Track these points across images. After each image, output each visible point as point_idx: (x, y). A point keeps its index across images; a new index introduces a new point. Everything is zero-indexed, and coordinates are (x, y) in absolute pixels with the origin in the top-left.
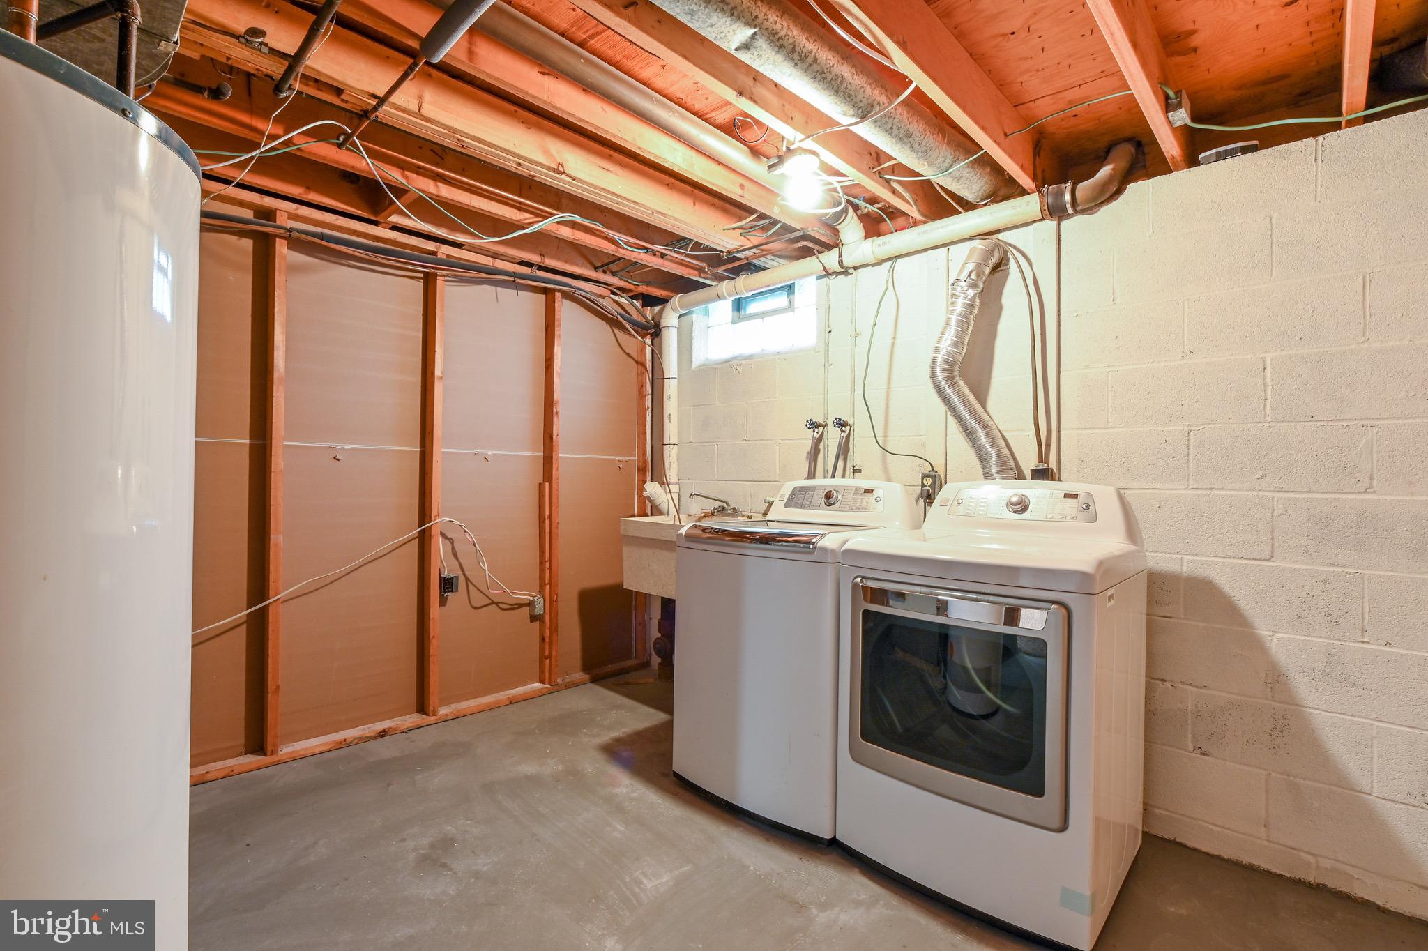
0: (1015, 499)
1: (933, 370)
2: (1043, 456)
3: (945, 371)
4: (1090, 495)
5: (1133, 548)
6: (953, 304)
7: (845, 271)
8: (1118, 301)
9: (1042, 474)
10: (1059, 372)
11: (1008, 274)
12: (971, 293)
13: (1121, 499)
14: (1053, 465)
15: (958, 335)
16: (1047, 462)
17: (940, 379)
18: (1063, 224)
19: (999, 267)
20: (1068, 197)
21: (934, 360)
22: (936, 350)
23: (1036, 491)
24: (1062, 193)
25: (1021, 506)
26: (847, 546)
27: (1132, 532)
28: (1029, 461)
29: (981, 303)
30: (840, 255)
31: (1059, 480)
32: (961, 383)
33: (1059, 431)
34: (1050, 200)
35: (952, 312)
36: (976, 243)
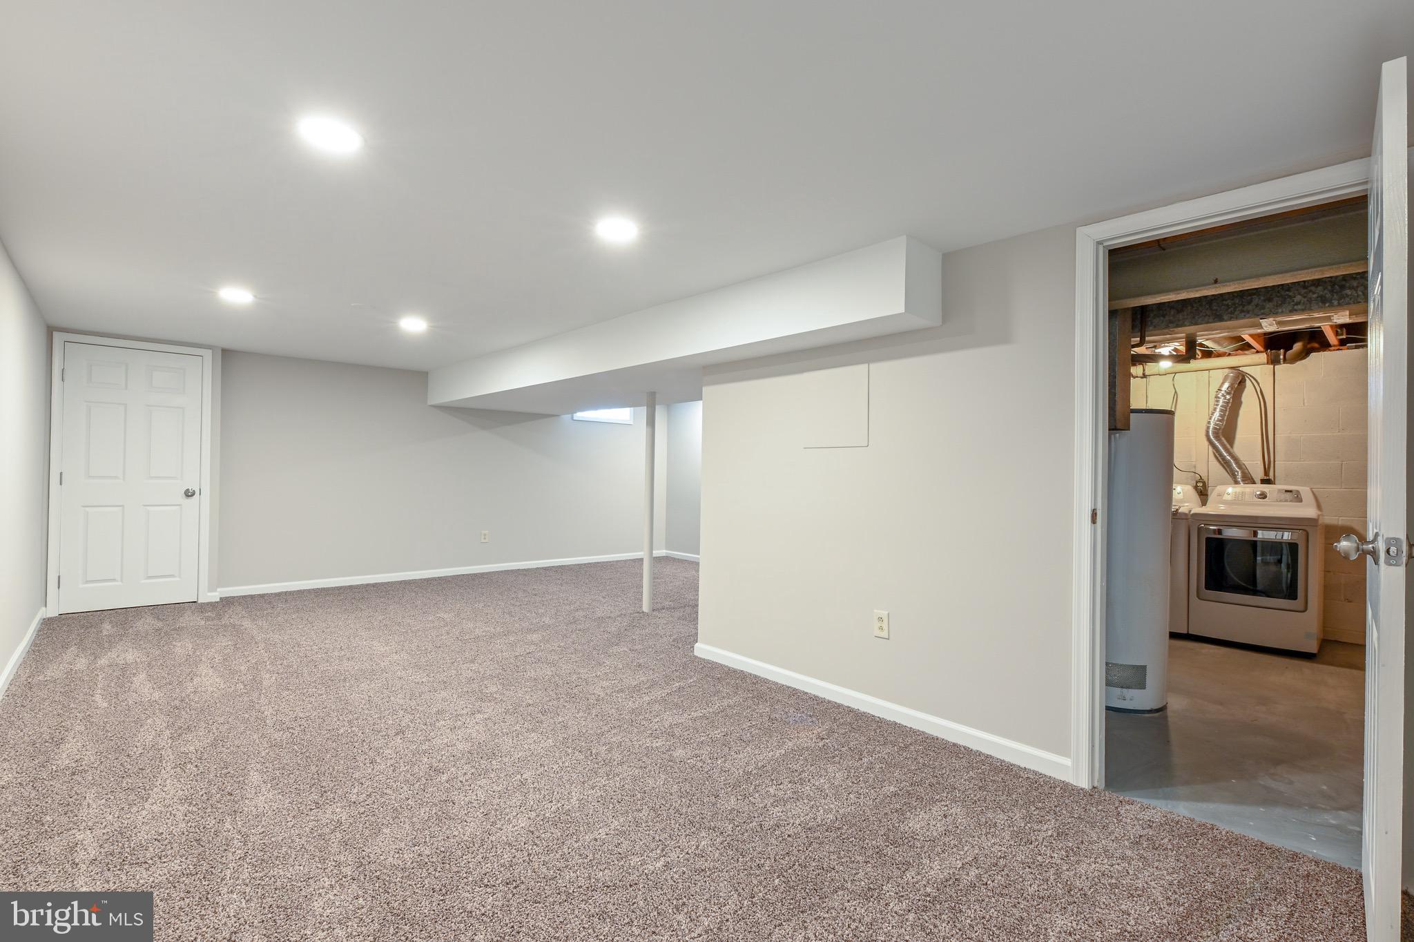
0: (1258, 493)
1: (1207, 432)
2: (1266, 472)
3: (1214, 433)
4: (1298, 492)
5: (1320, 513)
6: (1217, 401)
7: (1144, 376)
8: (1306, 404)
9: (1266, 481)
10: (1274, 435)
11: (1245, 387)
12: (1228, 397)
13: (1313, 492)
14: (1271, 477)
15: (1220, 416)
16: (1269, 476)
17: (1212, 437)
18: (1276, 367)
19: (1242, 383)
20: (1282, 357)
21: (1208, 428)
22: (1209, 423)
23: (1266, 488)
24: (1279, 355)
25: (1263, 496)
26: (1192, 512)
27: (1319, 507)
28: (1258, 473)
29: (1233, 401)
30: (1144, 370)
31: (1275, 484)
32: (1223, 439)
33: (1274, 461)
34: (1272, 357)
35: (1217, 405)
36: (1227, 370)
